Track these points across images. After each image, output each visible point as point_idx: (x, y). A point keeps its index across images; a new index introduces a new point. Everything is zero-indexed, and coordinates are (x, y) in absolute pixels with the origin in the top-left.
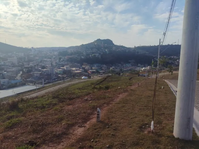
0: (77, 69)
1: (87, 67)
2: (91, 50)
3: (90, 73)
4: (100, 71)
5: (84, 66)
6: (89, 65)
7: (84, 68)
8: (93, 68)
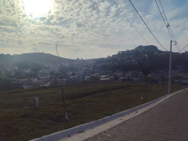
0: (106, 76)
1: (119, 74)
2: (127, 56)
3: (120, 80)
4: (134, 78)
5: (116, 73)
6: (123, 72)
7: (115, 76)
8: (127, 75)
